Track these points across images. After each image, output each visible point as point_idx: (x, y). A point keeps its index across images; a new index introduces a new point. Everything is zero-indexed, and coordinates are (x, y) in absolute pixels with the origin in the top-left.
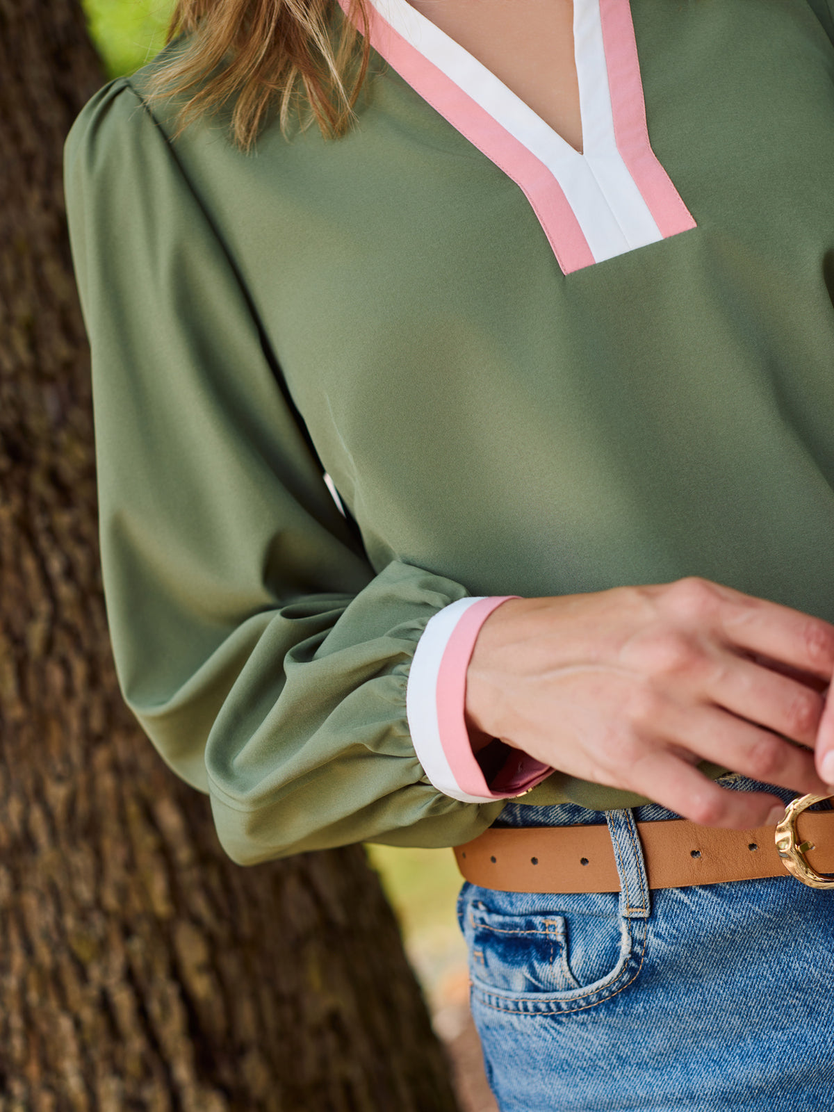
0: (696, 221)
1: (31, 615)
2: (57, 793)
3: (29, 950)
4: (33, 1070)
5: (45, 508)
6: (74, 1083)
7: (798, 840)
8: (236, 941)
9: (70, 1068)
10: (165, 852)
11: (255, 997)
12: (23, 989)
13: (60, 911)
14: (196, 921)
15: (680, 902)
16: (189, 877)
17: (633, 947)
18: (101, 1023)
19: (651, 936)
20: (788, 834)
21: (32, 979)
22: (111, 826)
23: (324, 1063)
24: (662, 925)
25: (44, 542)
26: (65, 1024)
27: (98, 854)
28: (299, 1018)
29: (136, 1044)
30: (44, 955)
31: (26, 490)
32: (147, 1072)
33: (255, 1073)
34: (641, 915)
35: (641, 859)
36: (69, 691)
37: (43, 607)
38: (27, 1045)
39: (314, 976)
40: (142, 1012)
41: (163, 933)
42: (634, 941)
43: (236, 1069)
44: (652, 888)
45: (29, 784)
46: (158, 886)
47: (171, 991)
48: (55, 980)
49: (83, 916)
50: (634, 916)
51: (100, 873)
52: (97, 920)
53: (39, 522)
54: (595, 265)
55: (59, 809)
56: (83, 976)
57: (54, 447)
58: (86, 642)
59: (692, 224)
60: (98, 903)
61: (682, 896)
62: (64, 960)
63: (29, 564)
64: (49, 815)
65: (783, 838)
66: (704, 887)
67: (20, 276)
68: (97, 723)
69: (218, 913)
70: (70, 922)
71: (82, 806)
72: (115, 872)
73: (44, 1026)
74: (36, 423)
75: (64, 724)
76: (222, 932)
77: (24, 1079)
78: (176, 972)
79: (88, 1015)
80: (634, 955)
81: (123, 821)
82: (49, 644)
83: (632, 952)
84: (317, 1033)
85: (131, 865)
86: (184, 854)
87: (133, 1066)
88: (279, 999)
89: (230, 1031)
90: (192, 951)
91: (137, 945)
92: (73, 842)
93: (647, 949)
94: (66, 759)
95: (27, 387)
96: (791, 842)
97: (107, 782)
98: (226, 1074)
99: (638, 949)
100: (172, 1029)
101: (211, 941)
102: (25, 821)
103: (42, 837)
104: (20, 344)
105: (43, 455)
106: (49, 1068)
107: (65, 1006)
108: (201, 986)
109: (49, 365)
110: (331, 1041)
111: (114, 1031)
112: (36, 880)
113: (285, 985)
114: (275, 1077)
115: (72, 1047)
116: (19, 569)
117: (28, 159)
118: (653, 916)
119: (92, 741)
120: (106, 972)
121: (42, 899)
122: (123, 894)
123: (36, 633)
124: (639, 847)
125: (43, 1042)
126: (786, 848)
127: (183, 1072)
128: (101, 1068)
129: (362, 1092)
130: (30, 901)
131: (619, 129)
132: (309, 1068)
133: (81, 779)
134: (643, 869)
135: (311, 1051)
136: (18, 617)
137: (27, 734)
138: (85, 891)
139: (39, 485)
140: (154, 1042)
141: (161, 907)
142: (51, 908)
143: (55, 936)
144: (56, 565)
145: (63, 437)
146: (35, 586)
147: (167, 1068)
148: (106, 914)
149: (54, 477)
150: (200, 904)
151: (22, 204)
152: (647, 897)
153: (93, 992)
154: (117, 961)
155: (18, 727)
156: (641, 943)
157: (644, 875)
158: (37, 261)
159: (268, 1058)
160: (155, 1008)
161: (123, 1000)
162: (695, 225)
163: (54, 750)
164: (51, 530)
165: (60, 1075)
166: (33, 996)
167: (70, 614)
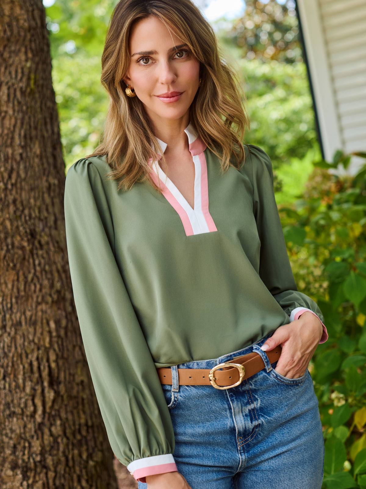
0: (217, 229)
1: (29, 272)
2: (28, 314)
3: (16, 348)
4: (12, 376)
5: (37, 249)
6: (21, 381)
7: (214, 377)
8: (63, 357)
9: (20, 377)
10: (50, 332)
11: (65, 372)
12: (13, 357)
13: (24, 341)
14: (55, 350)
15: (186, 389)
16: (55, 339)
17: (175, 398)
18: (29, 369)
19: (179, 396)
20: (212, 375)
21: (16, 355)
22: (39, 324)
23: (78, 392)
24: (182, 394)
25: (35, 256)
26: (21, 367)
27: (35, 329)
28: (74, 380)
29: (36, 375)
30: (19, 350)
31: (33, 244)
32: (37, 383)
33: (62, 388)
34: (176, 391)
35: (178, 378)
36: (35, 291)
37: (33, 271)
38: (11, 370)
39: (79, 371)
40: (39, 368)
41: (47, 351)
42: (175, 397)
43: (58, 387)
44: (180, 385)
45: (23, 310)
46: (47, 340)
47: (46, 364)
48: (20, 356)
49: (30, 342)
50: (175, 391)
51: (35, 334)
52: (32, 344)
53: (35, 252)
54: (194, 235)
55: (28, 317)
56: (27, 357)
57: (41, 236)
58: (40, 281)
59: (216, 230)
60: (33, 341)
61: (187, 388)
62: (23, 352)
63: (31, 261)
64: (26, 318)
65: (211, 376)
66: (192, 386)
67: (39, 196)
68: (40, 300)
69: (60, 350)
70: (26, 344)
71: (33, 318)
72: (38, 334)
73: (16, 367)
74: (37, 230)
75: (32, 299)
76: (60, 354)
77: (10, 378)
78: (48, 360)
79: (27, 366)
80: (175, 401)
81: (42, 323)
82: (32, 280)
83: (174, 400)
84: (78, 384)
85: (42, 334)
86: (54, 334)
87: (35, 380)
88: (70, 374)
89: (58, 377)
90: (53, 357)
91: (40, 352)
92: (30, 325)
93: (178, 399)
94: (32, 306)
95: (37, 221)
96: (212, 377)
97: (40, 314)
98: (55, 387)
99: (176, 399)
100: (45, 374)
101: (57, 355)
102: (20, 318)
103: (23, 323)
104: (37, 211)
105: (38, 237)
106: (15, 376)
107: (22, 363)
108: (53, 365)
109: (42, 217)
110: (80, 387)
111: (32, 371)
112: (20, 333)
113: (72, 371)
114: (66, 391)
115: (22, 373)
116: (29, 261)
117: (44, 170)
118: (179, 392)
119: (38, 304)
120: (32, 357)
121: (21, 337)
122: (39, 340)
123: (30, 277)
124: (178, 375)
125: (15, 370)
126: (211, 378)
127: (46, 384)
128: (27, 379)
129: (86, 401)
130: (18, 337)
131: (203, 206)
132: (74, 392)
133: (34, 312)
134: (178, 380)
135: (76, 388)
136: (27, 272)
137: (24, 299)
138: (31, 337)
139: (36, 243)
140: (40, 376)
141: (47, 345)
142: (22, 340)
143: (22, 346)
144: (37, 262)
145: (43, 234)
146: (32, 266)
147: (42, 383)
148: (35, 344)
149: (40, 242)
150: (56, 346)
151: (41, 179)
152: (178, 386)
153: (29, 361)
154: (35, 355)
155: (22, 297)
156: (176, 398)
157: (178, 382)
158: (43, 193)
159: (65, 386)
160: (42, 367)
161: (35, 364)
162: (217, 230)
163: (29, 304)
164: (37, 254)
165: (18, 379)
166: (15, 359)
167: (38, 274)
